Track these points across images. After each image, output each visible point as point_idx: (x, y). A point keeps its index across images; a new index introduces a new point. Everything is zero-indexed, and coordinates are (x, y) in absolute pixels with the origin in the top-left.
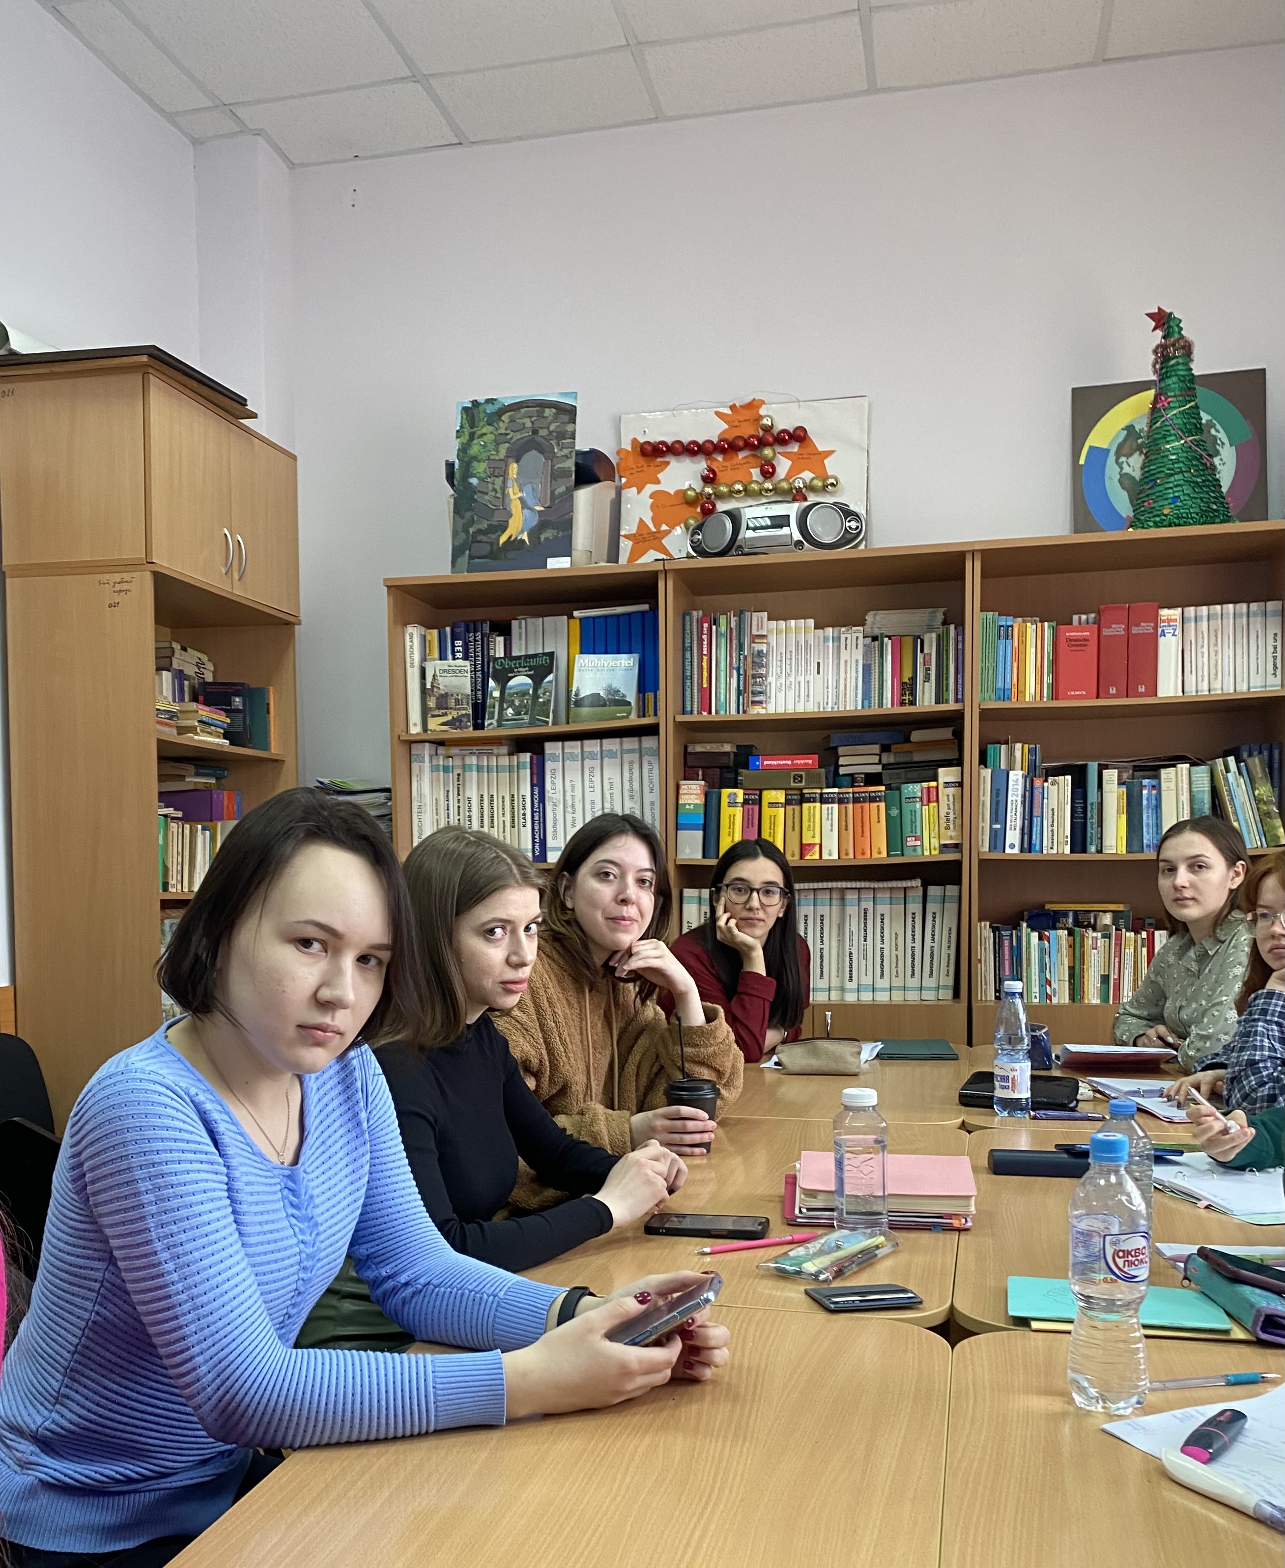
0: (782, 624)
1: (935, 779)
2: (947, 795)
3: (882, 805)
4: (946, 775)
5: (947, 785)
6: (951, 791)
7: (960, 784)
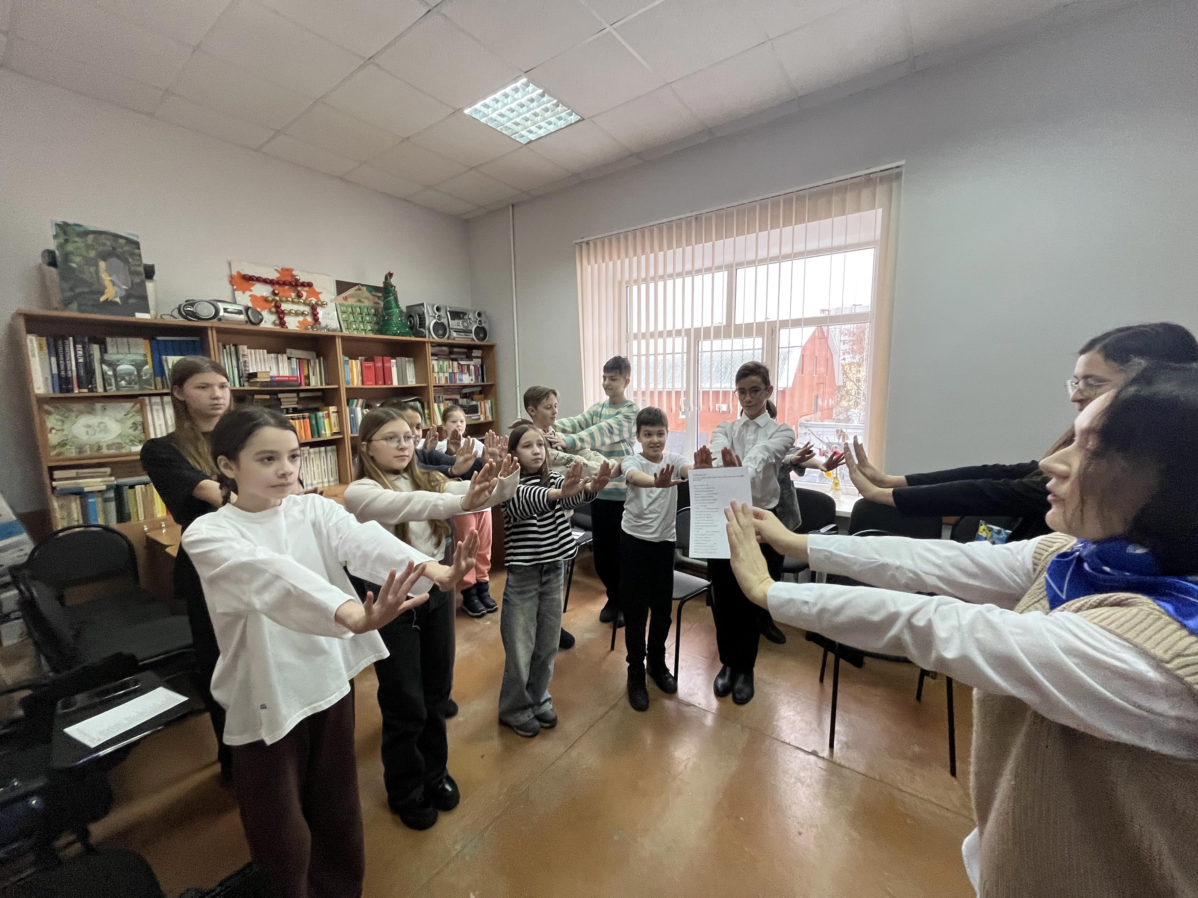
0: (253, 351)
1: (328, 410)
2: (334, 417)
3: (308, 420)
4: (332, 409)
5: (333, 412)
6: (335, 414)
7: (337, 412)
